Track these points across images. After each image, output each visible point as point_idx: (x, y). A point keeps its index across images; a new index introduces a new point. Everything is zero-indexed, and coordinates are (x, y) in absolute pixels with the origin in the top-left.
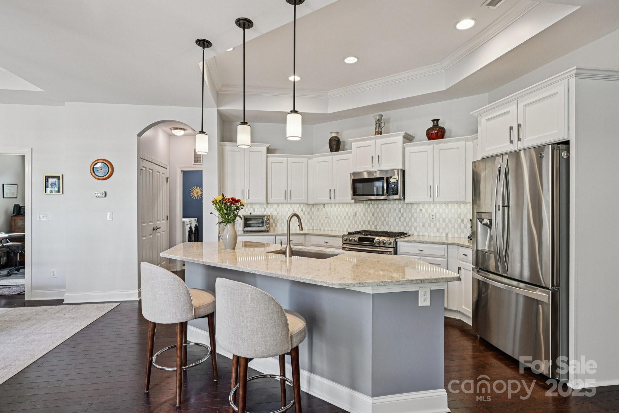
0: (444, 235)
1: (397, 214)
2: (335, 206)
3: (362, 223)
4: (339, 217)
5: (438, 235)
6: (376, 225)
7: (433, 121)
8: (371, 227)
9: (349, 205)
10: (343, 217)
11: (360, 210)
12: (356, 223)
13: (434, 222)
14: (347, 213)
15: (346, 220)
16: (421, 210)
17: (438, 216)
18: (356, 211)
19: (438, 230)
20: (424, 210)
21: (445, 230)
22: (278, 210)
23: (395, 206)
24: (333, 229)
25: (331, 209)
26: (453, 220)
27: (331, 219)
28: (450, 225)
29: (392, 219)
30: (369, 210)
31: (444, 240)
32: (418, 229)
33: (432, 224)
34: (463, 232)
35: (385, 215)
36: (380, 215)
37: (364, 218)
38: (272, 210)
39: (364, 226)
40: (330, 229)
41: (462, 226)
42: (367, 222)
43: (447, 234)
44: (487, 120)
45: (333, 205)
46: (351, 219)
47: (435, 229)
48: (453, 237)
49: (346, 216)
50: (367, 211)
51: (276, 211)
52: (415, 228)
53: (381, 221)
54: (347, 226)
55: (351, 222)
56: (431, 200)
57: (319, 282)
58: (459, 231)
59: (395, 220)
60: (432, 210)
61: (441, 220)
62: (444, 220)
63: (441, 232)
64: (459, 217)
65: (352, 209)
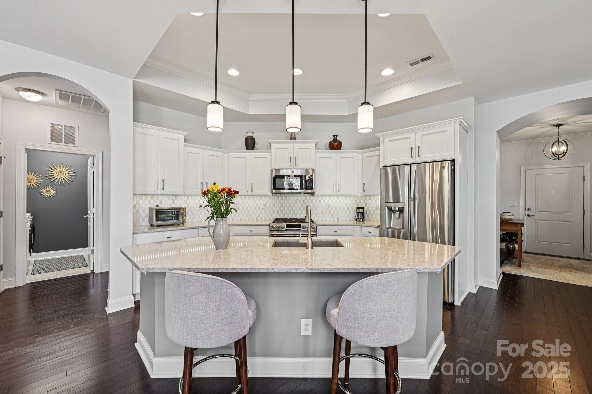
0: (336, 219)
1: (302, 205)
2: (245, 198)
3: (272, 212)
4: (249, 208)
5: (332, 219)
6: (284, 214)
7: (334, 136)
8: (280, 215)
9: (259, 197)
10: (253, 208)
11: (270, 201)
12: (265, 212)
13: (330, 210)
14: (257, 205)
15: (256, 210)
16: (320, 201)
17: (332, 205)
18: (266, 202)
19: (332, 216)
20: (322, 201)
21: (337, 216)
22: (188, 201)
23: (300, 198)
24: (243, 219)
25: (241, 200)
26: (342, 209)
27: (241, 210)
28: (340, 212)
29: (298, 208)
30: (278, 201)
31: (336, 223)
32: (318, 216)
33: (328, 212)
34: (348, 216)
35: (292, 205)
36: (288, 205)
37: (274, 208)
38: (181, 201)
39: (273, 215)
40: (239, 219)
41: (348, 212)
42: (276, 212)
43: (338, 218)
44: (390, 141)
45: (243, 197)
46: (261, 209)
47: (330, 215)
48: (342, 220)
49: (256, 207)
50: (276, 202)
51: (186, 203)
52: (315, 215)
53: (288, 210)
54: (257, 216)
55: (261, 212)
56: (335, 194)
57: (422, 269)
58: (346, 215)
59: (300, 209)
60: (328, 201)
61: (334, 209)
62: (336, 208)
63: (334, 216)
64: (346, 206)
65: (261, 201)
